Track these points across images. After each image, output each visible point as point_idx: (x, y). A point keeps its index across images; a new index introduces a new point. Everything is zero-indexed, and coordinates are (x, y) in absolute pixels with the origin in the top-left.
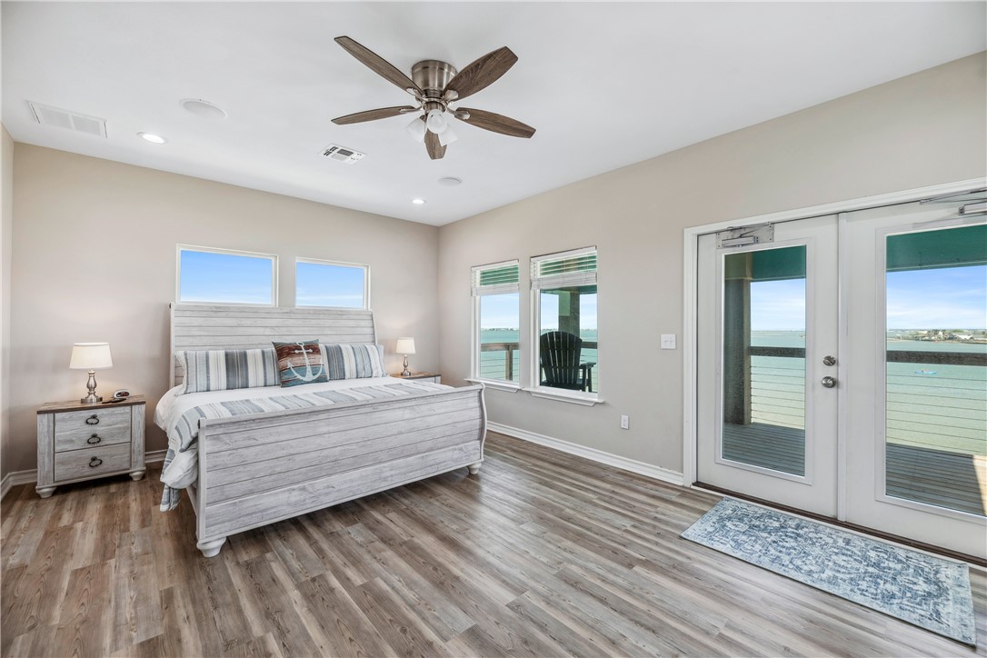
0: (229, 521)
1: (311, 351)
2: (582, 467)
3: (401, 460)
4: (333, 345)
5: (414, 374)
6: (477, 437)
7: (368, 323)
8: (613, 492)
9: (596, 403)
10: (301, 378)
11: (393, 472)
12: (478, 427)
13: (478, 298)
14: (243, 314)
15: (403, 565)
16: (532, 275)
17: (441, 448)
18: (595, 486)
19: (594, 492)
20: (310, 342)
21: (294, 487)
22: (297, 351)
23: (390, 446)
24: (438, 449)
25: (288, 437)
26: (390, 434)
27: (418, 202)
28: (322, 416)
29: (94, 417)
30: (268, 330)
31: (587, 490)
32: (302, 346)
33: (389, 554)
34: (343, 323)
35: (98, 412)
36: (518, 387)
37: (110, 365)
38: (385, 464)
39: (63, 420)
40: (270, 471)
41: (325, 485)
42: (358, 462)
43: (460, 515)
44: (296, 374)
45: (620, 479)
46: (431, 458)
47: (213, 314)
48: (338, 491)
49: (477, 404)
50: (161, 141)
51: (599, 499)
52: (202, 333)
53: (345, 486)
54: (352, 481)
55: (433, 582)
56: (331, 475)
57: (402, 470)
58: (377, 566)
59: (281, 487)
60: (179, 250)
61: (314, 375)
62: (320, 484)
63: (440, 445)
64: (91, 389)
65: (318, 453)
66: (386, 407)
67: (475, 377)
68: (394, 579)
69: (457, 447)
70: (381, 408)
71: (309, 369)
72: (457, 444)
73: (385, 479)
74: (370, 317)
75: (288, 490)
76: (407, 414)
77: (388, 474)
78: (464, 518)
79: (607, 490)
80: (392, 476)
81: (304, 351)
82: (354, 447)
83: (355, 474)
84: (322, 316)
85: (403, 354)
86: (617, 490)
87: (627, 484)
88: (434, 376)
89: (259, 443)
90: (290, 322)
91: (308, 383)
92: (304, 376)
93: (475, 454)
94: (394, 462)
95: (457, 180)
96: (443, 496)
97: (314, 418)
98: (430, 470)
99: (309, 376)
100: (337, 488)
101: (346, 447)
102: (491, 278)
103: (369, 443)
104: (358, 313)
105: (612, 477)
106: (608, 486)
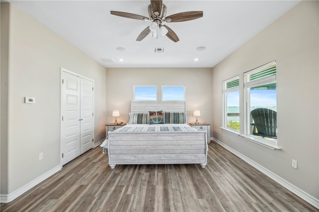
0: (116, 160)
1: (159, 114)
2: (263, 182)
3: (169, 155)
4: (177, 112)
5: (200, 123)
6: (203, 152)
7: (184, 105)
8: (271, 204)
9: (276, 149)
10: (155, 122)
11: (165, 158)
12: (204, 149)
13: (226, 94)
14: (147, 103)
15: (144, 194)
16: (245, 81)
17: (186, 154)
18: (261, 196)
19: (257, 199)
20: (159, 111)
21: (132, 155)
22: (154, 114)
23: (163, 149)
24: (184, 154)
25: (130, 140)
26: (163, 144)
27: (196, 60)
28: (141, 135)
29: (114, 128)
30: (153, 107)
31: (253, 195)
32: (156, 112)
33: (145, 188)
34: (175, 105)
35: (115, 127)
36: (239, 134)
37: (119, 115)
38: (162, 155)
39: (110, 128)
40: (125, 149)
41: (142, 157)
42: (152, 152)
43: (181, 183)
44: (153, 121)
45: (285, 197)
46: (181, 157)
47: (140, 103)
48: (146, 160)
49: (204, 139)
50: (123, 60)
51: (257, 204)
52: (138, 108)
53: (148, 159)
54: (150, 158)
55: (145, 205)
56: (143, 154)
57: (169, 159)
58: (138, 190)
59: (129, 154)
60: (134, 87)
61: (159, 121)
62: (140, 156)
63: (185, 152)
64: (116, 121)
65: (138, 146)
66: (162, 135)
67: (225, 127)
68: (137, 197)
69: (193, 155)
70: (160, 135)
71: (157, 119)
72: (194, 154)
73: (162, 160)
74: (184, 103)
75: (131, 156)
76: (171, 138)
77: (164, 158)
78: (180, 185)
79: (267, 201)
80: (165, 159)
81: (156, 114)
82: (150, 147)
83: (152, 156)
84: (168, 103)
85: (196, 116)
86: (276, 204)
87: (287, 203)
88: (207, 125)
89: (122, 140)
90: (159, 105)
91: (157, 124)
92: (156, 122)
93: (202, 159)
94: (165, 155)
95: (203, 48)
96: (182, 173)
97: (138, 135)
98: (180, 161)
99: (157, 122)
100: (145, 159)
101: (147, 146)
102: (230, 85)
103: (156, 146)
104: (180, 102)
105: (279, 194)
106: (270, 199)
